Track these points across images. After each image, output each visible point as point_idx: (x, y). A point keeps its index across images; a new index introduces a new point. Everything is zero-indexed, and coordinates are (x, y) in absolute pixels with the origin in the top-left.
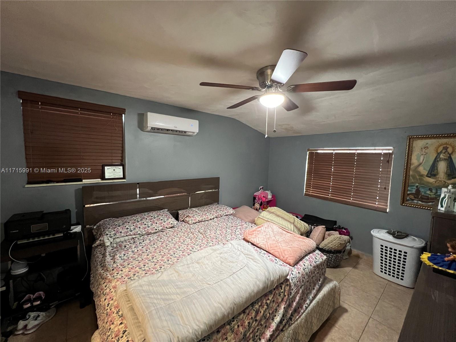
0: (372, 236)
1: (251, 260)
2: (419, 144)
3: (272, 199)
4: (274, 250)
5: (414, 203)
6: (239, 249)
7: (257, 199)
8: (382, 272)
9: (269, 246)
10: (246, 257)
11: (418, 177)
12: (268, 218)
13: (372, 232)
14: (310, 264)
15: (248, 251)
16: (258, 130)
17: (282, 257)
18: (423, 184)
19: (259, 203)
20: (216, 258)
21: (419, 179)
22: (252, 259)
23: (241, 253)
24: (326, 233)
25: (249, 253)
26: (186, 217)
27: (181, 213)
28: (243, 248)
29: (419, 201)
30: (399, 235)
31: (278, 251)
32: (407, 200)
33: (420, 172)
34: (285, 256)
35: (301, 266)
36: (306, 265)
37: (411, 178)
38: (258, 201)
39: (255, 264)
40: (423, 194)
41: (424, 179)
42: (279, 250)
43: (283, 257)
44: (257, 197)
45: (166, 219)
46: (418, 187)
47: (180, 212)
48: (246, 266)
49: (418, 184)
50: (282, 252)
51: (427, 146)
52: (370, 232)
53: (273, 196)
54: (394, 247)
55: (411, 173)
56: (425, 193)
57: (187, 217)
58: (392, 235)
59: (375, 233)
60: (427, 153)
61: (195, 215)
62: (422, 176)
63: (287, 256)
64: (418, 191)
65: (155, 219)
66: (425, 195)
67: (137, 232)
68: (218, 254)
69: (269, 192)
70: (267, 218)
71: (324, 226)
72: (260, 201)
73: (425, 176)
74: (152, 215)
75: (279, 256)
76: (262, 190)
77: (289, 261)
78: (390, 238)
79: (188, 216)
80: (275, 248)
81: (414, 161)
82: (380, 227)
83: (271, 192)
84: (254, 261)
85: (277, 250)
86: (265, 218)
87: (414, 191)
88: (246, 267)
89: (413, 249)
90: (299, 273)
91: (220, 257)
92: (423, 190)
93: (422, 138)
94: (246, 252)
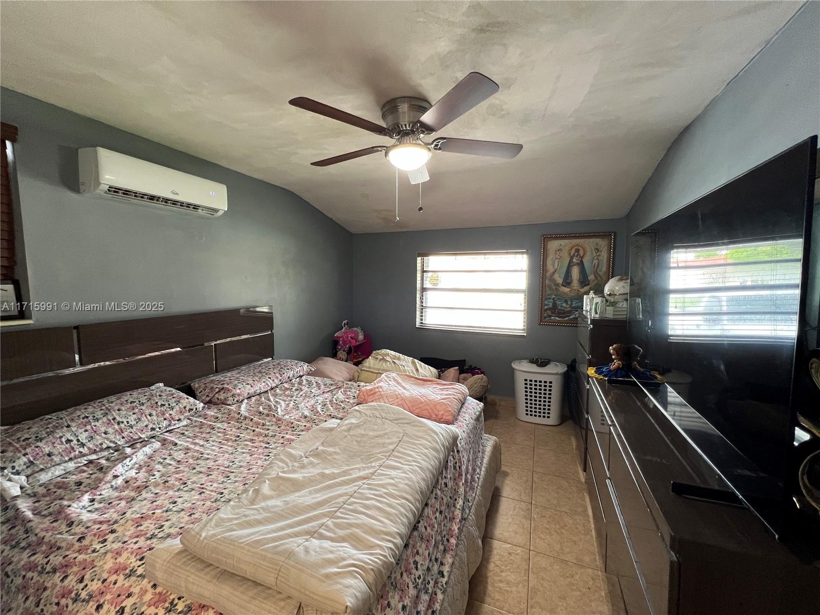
0: (513, 370)
1: (406, 425)
2: (553, 245)
3: (365, 341)
4: (419, 409)
5: (551, 319)
6: (378, 416)
7: (341, 342)
8: (527, 414)
9: (409, 405)
10: (397, 424)
11: (554, 288)
12: (378, 368)
13: (513, 365)
14: (470, 417)
15: (394, 414)
16: (334, 219)
17: (434, 416)
18: (559, 296)
19: (346, 349)
20: (344, 438)
21: (555, 289)
22: (407, 423)
23: (384, 420)
24: (460, 377)
25: (397, 416)
26: (217, 393)
27: (200, 386)
28: (383, 412)
29: (557, 317)
30: (542, 363)
31: (426, 409)
32: (545, 318)
33: (555, 281)
34: (440, 413)
35: (462, 422)
36: (467, 419)
37: (547, 288)
38: (344, 347)
39: (416, 428)
40: (559, 308)
41: (560, 289)
42: (427, 407)
43: (436, 416)
44: (341, 339)
45: (172, 402)
46: (555, 299)
47: (197, 386)
48: (404, 435)
49: (555, 296)
50: (433, 409)
51: (561, 248)
52: (511, 366)
53: (365, 337)
54: (539, 378)
55: (547, 282)
56: (561, 306)
57: (219, 391)
58: (535, 365)
59: (515, 365)
60: (561, 257)
61: (239, 384)
62: (557, 285)
63: (442, 412)
64: (555, 305)
65: (143, 408)
66: (562, 308)
67: (101, 444)
68: (345, 431)
69: (358, 330)
70: (376, 369)
71: (457, 368)
72: (348, 346)
73: (560, 285)
74: (131, 400)
75: (429, 415)
76: (346, 326)
77: (447, 418)
78: (534, 368)
79: (223, 389)
80: (420, 406)
81: (550, 268)
82: (520, 358)
83: (361, 330)
84: (413, 426)
85: (424, 408)
86: (373, 368)
87: (551, 305)
88: (404, 437)
89: (557, 376)
90: (464, 431)
91: (350, 435)
92: (559, 303)
93: (557, 238)
94: (392, 415)
